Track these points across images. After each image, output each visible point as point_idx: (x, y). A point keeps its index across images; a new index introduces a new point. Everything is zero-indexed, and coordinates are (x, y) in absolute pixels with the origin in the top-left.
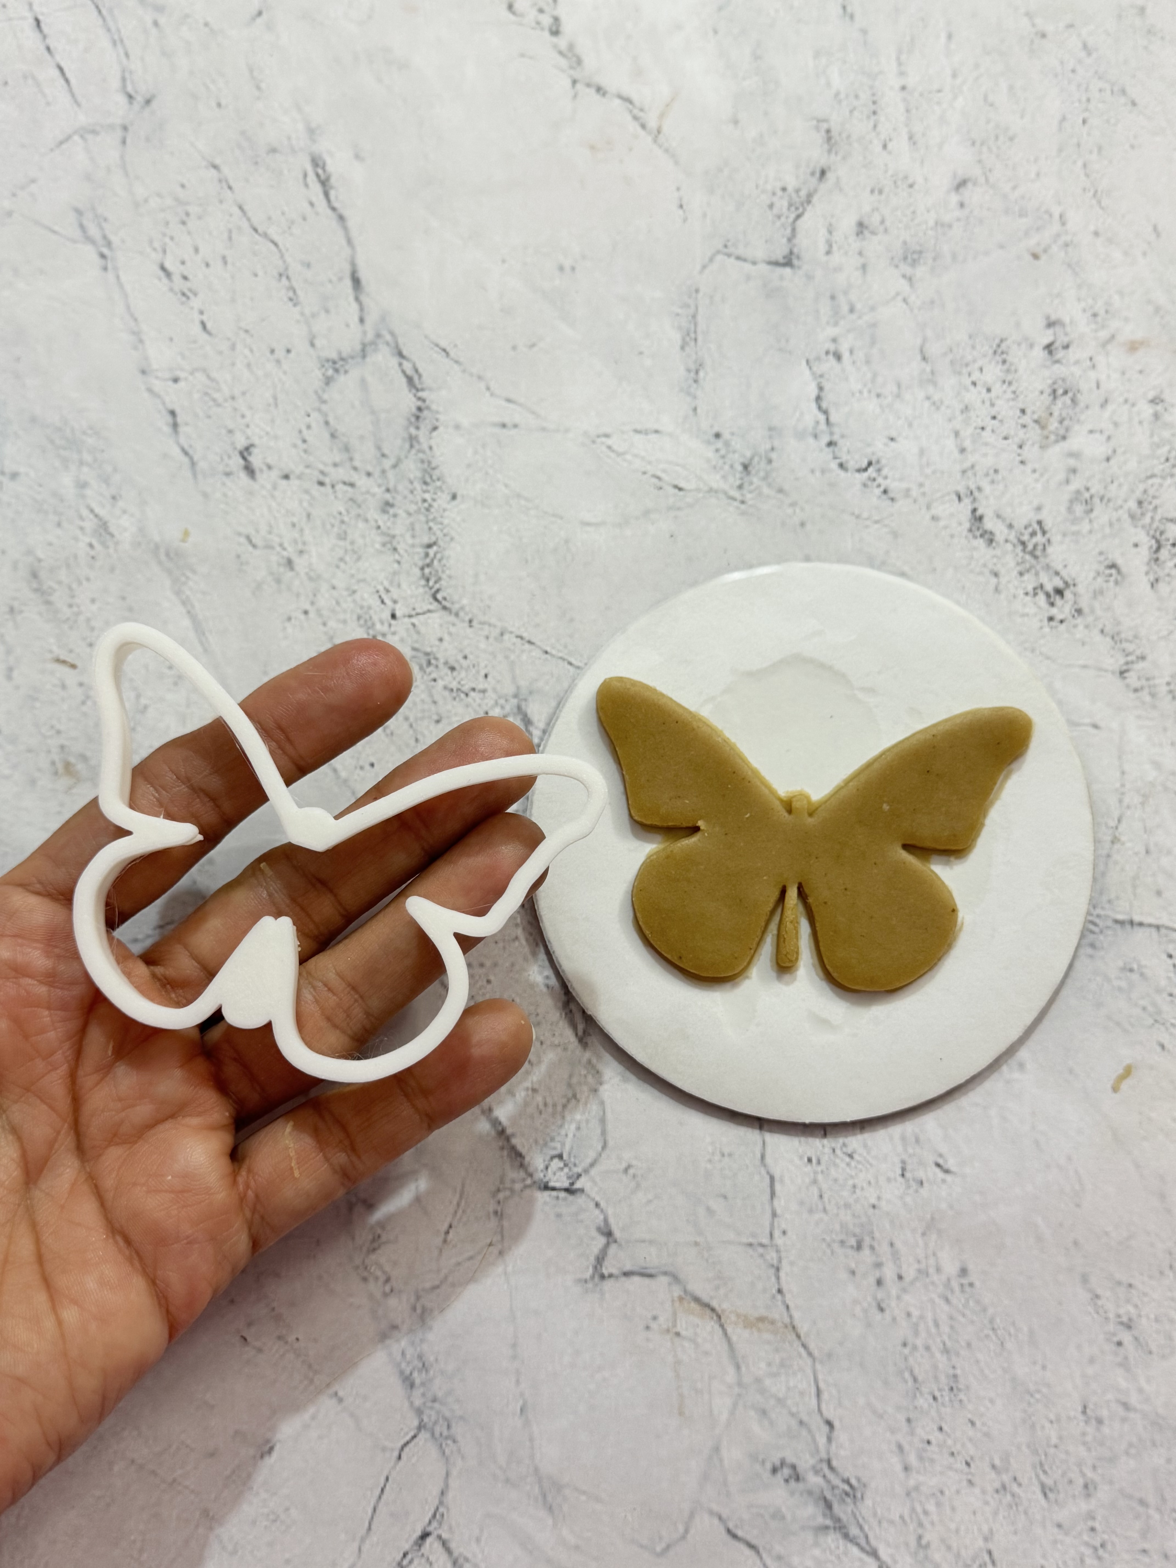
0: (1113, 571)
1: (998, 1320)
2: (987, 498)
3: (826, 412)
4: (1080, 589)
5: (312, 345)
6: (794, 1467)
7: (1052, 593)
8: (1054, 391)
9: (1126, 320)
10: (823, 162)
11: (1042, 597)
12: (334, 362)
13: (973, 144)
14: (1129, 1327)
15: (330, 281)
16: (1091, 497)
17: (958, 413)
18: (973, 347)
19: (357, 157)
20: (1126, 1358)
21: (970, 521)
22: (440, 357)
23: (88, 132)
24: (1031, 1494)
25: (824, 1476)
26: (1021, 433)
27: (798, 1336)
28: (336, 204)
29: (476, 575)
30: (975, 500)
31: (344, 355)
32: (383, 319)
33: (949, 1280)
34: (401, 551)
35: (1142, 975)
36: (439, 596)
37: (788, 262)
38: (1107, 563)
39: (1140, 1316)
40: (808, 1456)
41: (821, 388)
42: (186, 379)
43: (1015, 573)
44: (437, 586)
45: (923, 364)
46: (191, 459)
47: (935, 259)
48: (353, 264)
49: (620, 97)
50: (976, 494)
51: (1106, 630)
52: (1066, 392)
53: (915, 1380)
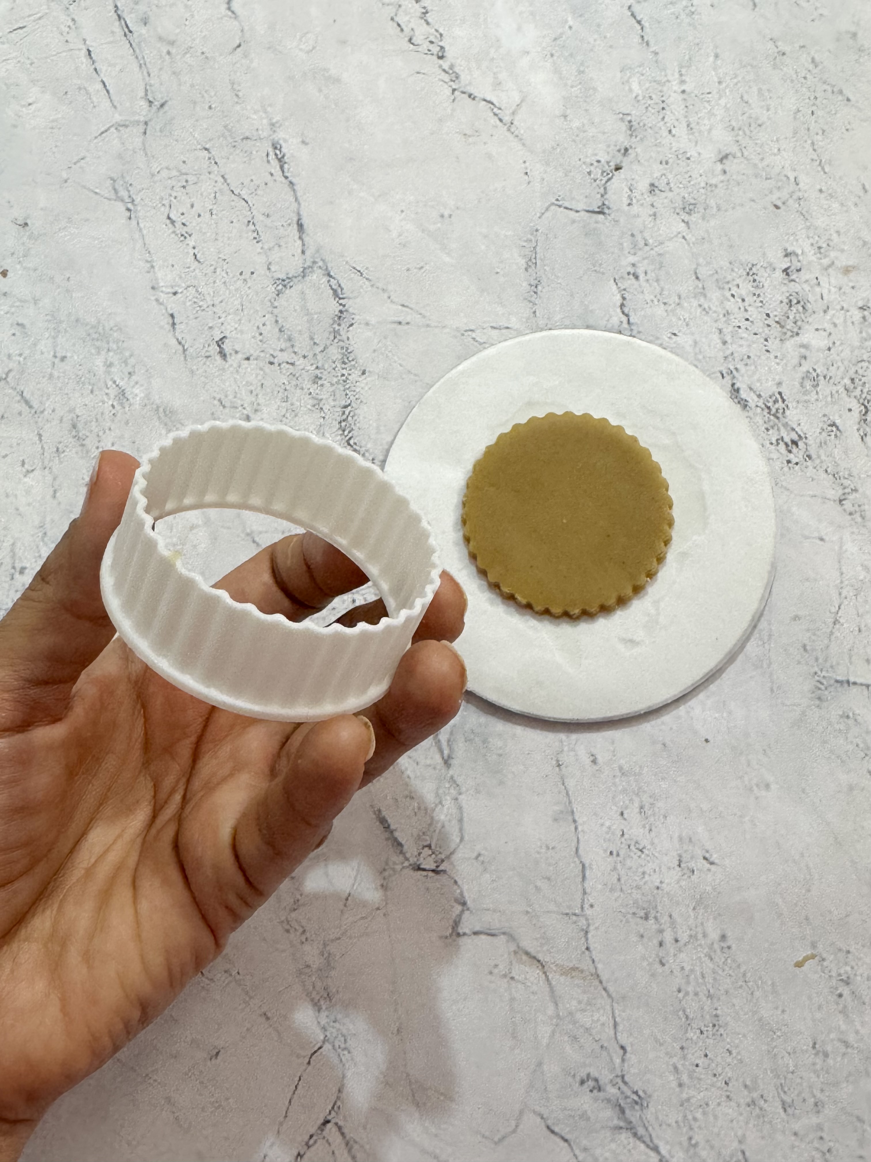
0: (834, 429)
1: (749, 975)
2: (742, 376)
3: (627, 315)
4: (810, 441)
5: (269, 269)
6: (596, 1080)
7: (790, 443)
8: (790, 301)
9: (842, 251)
10: (626, 144)
11: (782, 446)
12: (283, 280)
13: (733, 129)
14: (847, 983)
15: (282, 226)
16: (818, 376)
17: (721, 316)
18: (733, 270)
19: (303, 142)
20: (845, 1007)
21: (731, 392)
22: (356, 277)
23: (120, 126)
24: (774, 1107)
25: (619, 1089)
26: (766, 330)
27: (601, 982)
28: (286, 174)
29: (378, 428)
30: (734, 377)
31: (290, 276)
32: (318, 251)
33: (713, 944)
34: (326, 411)
35: (856, 720)
36: (352, 442)
37: (601, 213)
38: (829, 422)
39: (855, 975)
40: (606, 1072)
41: (624, 299)
42: (182, 292)
43: (763, 429)
44: (350, 435)
45: (697, 282)
46: (183, 346)
47: (705, 209)
48: (299, 214)
49: (485, 100)
50: (734, 372)
51: (829, 470)
52: (798, 302)
53: (687, 1018)
